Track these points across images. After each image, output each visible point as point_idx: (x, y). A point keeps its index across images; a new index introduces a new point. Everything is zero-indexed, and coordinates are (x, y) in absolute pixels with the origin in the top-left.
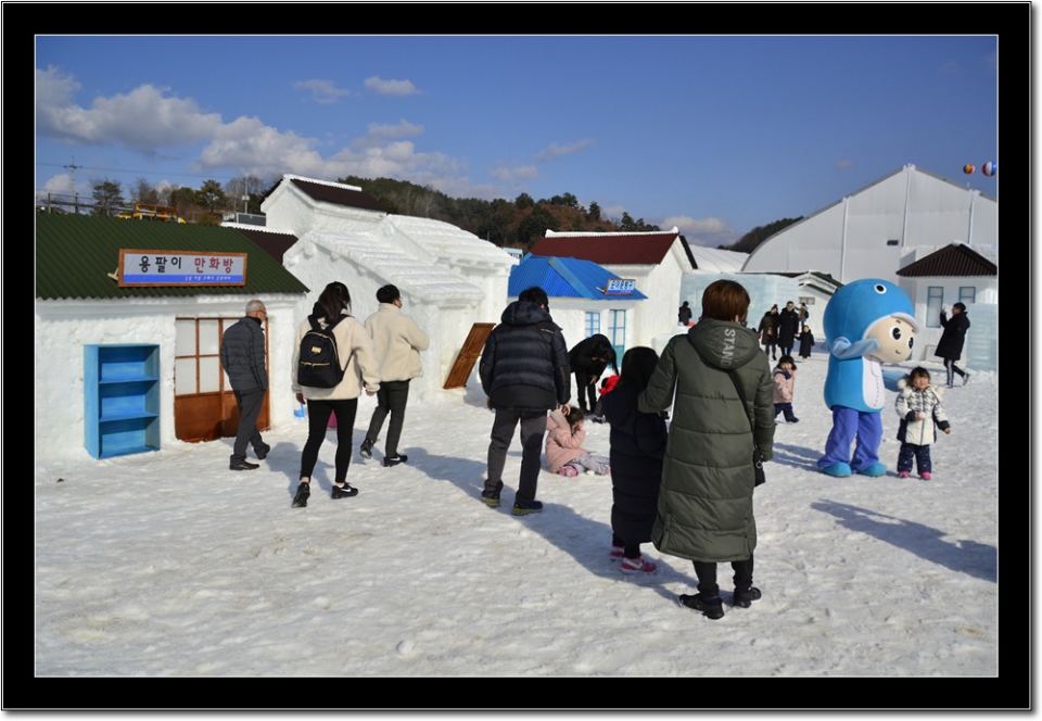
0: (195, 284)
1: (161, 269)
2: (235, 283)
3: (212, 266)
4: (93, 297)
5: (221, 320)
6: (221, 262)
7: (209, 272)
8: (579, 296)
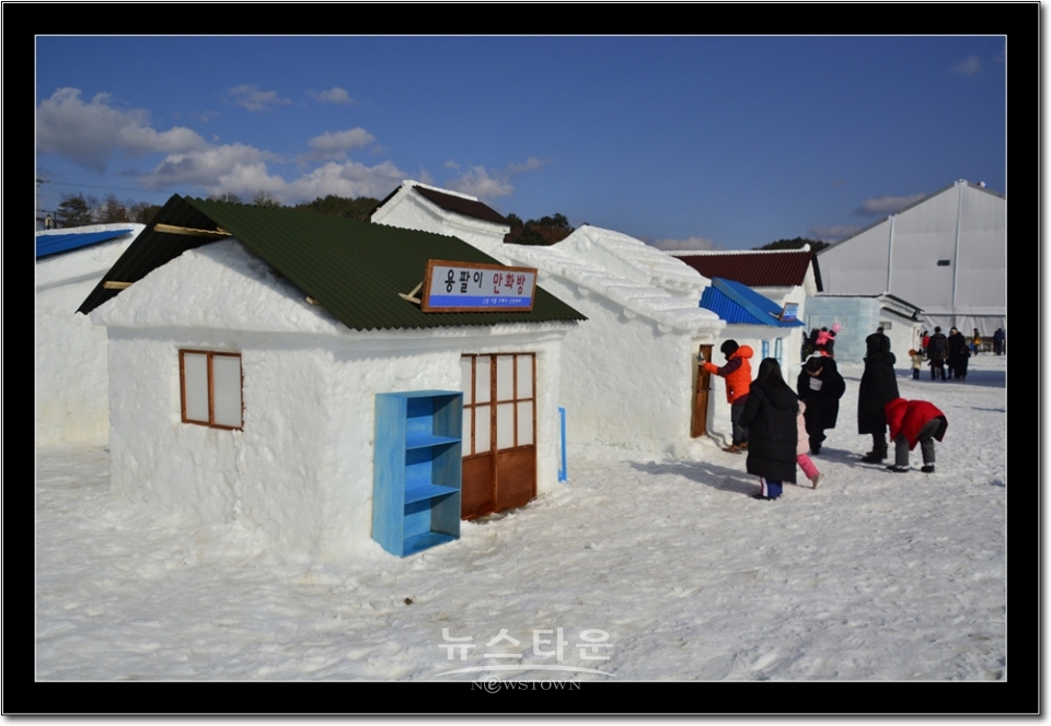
0: (492, 308)
1: (464, 289)
2: (524, 307)
5: (493, 357)
6: (515, 279)
7: (505, 292)
8: (760, 323)
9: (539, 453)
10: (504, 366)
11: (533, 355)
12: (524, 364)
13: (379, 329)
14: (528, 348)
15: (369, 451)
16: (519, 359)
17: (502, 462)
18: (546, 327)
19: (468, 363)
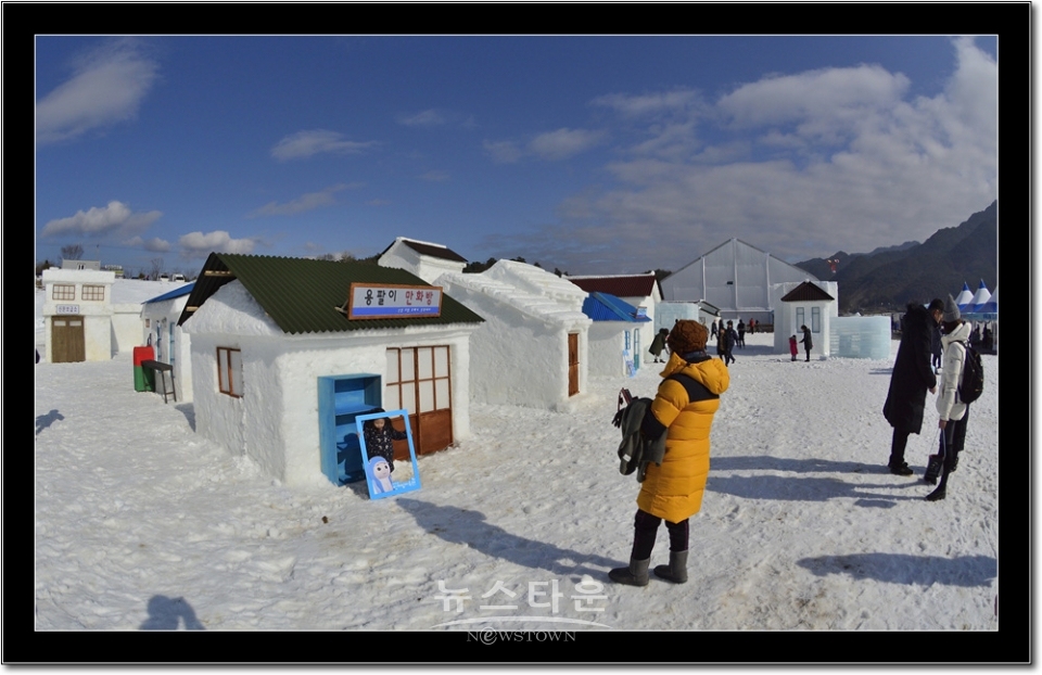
0: (406, 316)
1: (381, 302)
2: (432, 314)
3: (418, 298)
4: (331, 330)
5: (416, 349)
6: (424, 294)
7: (415, 303)
8: (623, 320)
9: (454, 414)
10: (424, 356)
11: (448, 347)
12: (441, 354)
13: (316, 332)
14: (442, 342)
15: (315, 415)
16: (436, 350)
17: (424, 422)
18: (451, 327)
19: (394, 354)
